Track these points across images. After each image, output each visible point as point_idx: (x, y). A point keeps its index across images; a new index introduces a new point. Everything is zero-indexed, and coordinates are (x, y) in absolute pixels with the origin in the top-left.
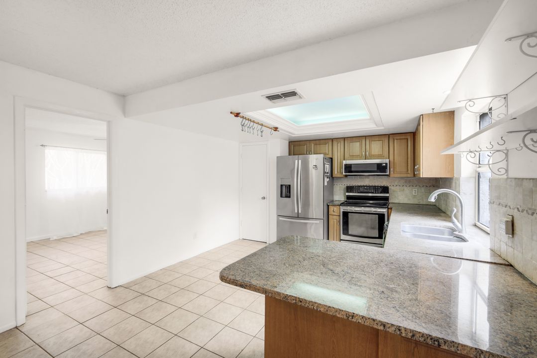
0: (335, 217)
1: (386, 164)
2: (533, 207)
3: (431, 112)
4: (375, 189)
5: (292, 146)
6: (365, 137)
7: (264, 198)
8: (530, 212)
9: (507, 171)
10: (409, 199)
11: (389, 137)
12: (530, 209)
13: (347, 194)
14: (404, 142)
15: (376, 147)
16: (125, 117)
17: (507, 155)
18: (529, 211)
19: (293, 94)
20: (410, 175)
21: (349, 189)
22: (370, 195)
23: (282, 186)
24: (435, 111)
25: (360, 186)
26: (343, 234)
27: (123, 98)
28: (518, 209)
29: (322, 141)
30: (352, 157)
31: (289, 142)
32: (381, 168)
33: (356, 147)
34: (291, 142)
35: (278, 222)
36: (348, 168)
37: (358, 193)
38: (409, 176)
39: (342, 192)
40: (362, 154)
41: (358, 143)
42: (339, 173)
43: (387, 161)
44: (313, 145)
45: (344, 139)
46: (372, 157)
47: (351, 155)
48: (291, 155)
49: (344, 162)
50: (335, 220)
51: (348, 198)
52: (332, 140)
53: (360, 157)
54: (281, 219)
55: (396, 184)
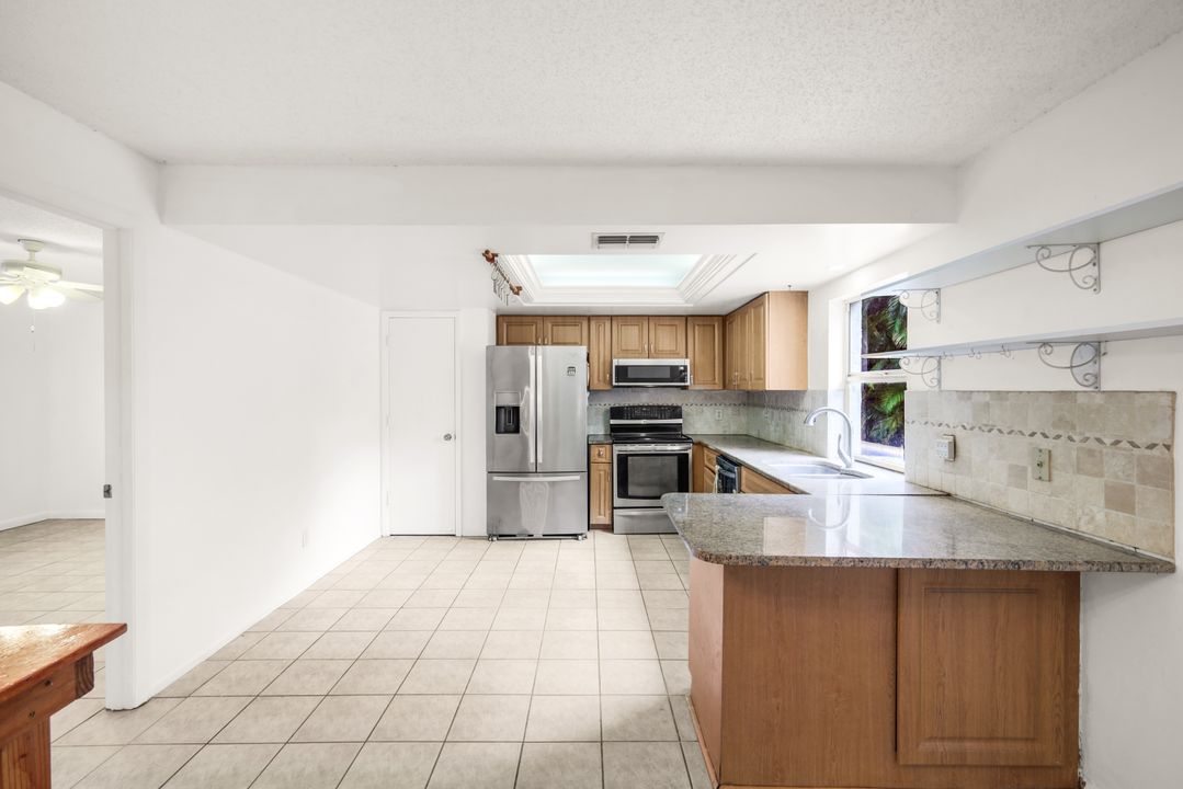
0: (602, 466)
1: (685, 367)
2: (991, 423)
3: (787, 289)
4: (661, 411)
5: (505, 325)
6: (649, 317)
7: (448, 437)
8: (986, 429)
9: (939, 381)
10: (711, 427)
11: (689, 320)
12: (986, 425)
13: (612, 422)
14: (709, 329)
15: (666, 338)
16: (162, 222)
17: (939, 362)
18: (983, 428)
19: (653, 239)
20: (718, 386)
21: (616, 412)
22: (642, 422)
23: (498, 408)
24: (792, 289)
25: (634, 407)
26: (619, 497)
27: (159, 167)
28: (963, 426)
29: (568, 320)
30: (626, 353)
31: (498, 317)
32: (677, 374)
33: (631, 335)
34: (503, 316)
35: (491, 487)
36: (622, 372)
37: (632, 419)
38: (716, 387)
39: (601, 418)
40: (643, 349)
41: (636, 327)
42: (602, 383)
43: (687, 362)
44: (550, 325)
45: (611, 317)
46: (658, 354)
47: (623, 348)
48: (502, 344)
49: (616, 362)
50: (602, 473)
51: (614, 429)
52: (589, 318)
53: (639, 355)
54: (496, 478)
55: (691, 401)
